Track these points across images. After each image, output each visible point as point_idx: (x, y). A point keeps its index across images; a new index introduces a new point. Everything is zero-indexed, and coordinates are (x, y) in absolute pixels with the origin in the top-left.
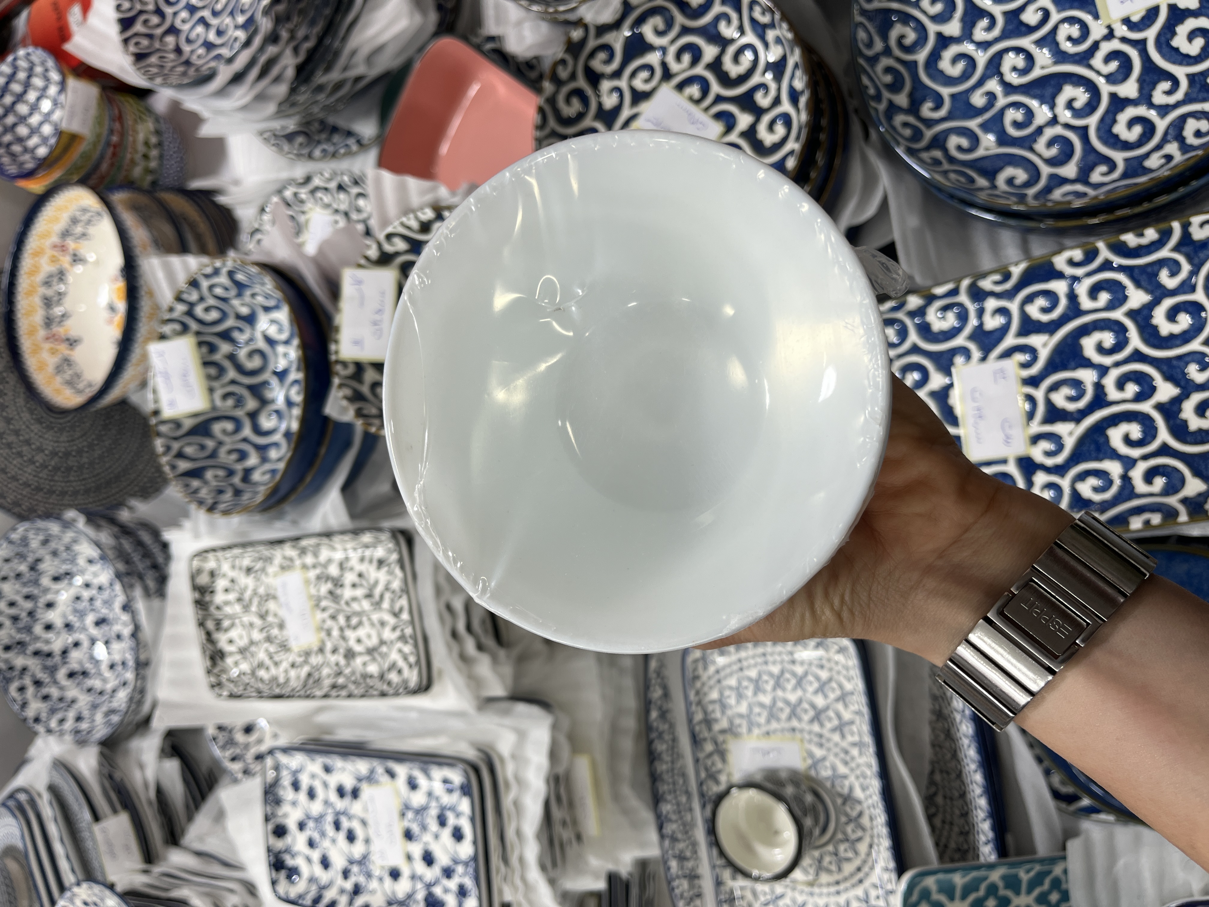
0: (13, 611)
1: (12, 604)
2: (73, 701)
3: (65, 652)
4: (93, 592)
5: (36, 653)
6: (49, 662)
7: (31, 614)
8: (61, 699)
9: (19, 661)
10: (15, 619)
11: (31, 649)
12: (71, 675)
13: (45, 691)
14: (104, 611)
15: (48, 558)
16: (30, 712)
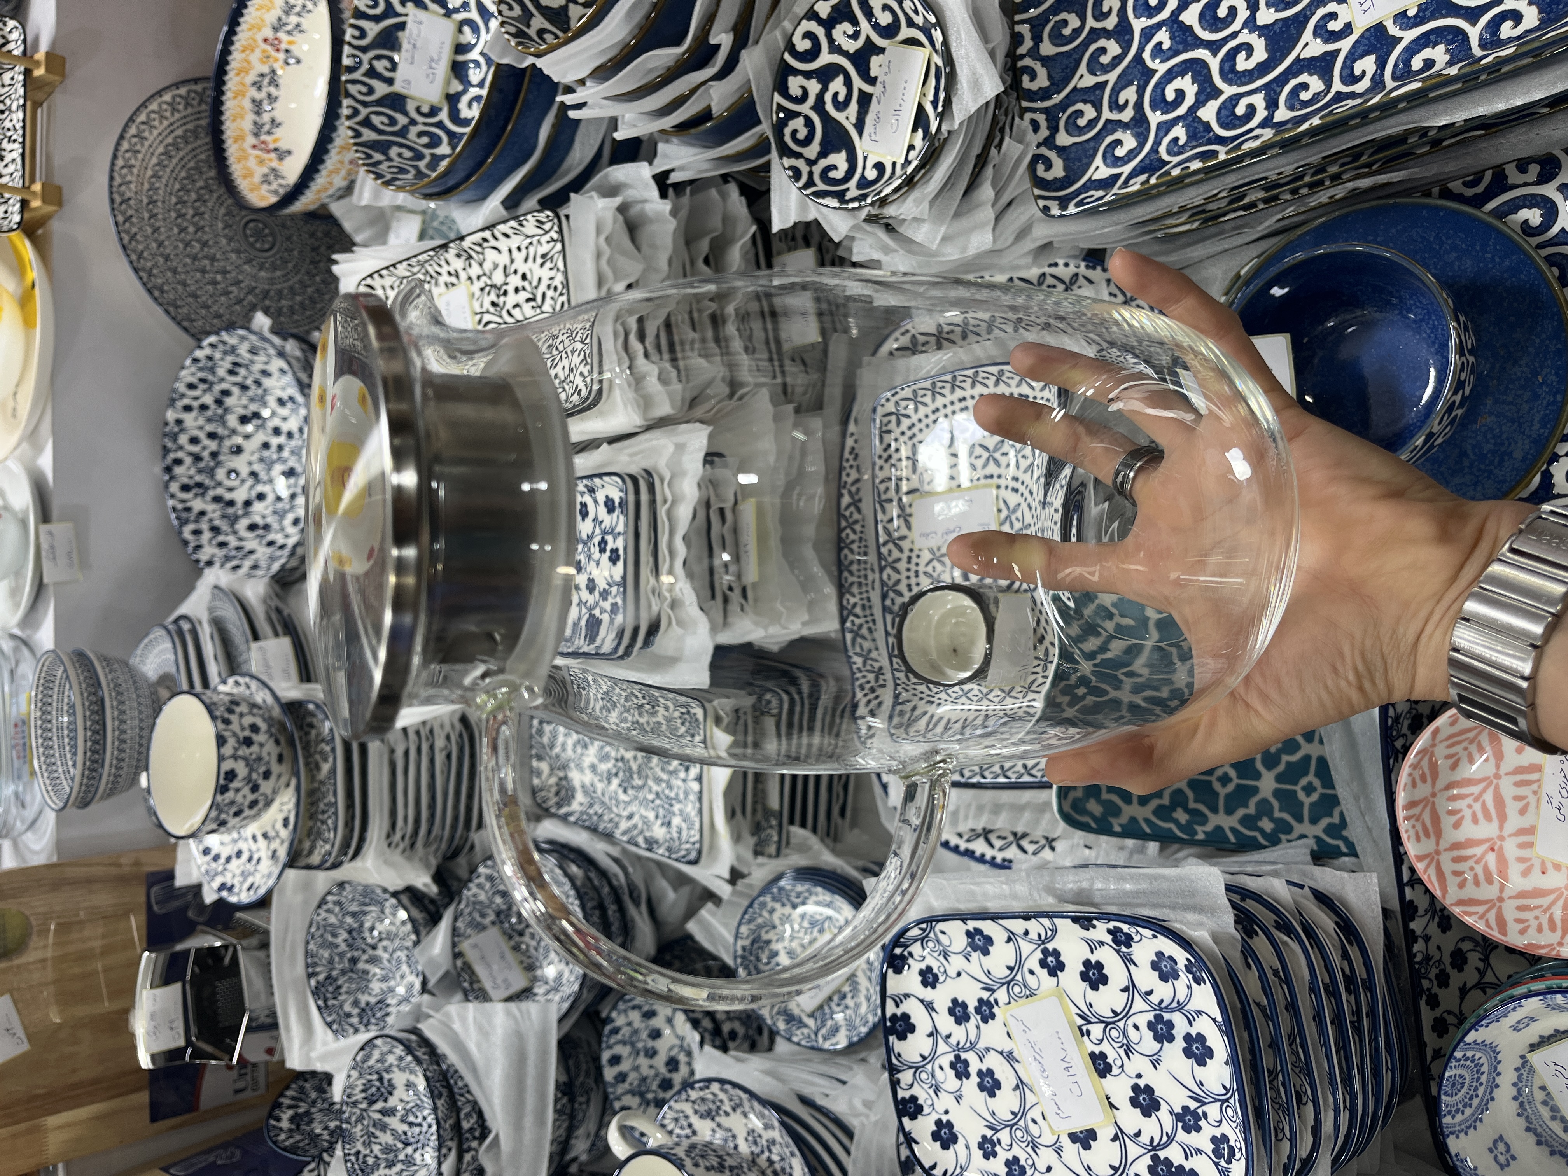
0: (195, 449)
1: (194, 440)
2: (251, 552)
3: (248, 503)
4: (282, 439)
5: (217, 499)
6: (230, 511)
7: (214, 455)
8: (238, 549)
9: (198, 505)
10: (197, 458)
11: (211, 493)
12: (252, 527)
13: (221, 538)
14: (292, 463)
15: (236, 390)
16: (204, 556)
